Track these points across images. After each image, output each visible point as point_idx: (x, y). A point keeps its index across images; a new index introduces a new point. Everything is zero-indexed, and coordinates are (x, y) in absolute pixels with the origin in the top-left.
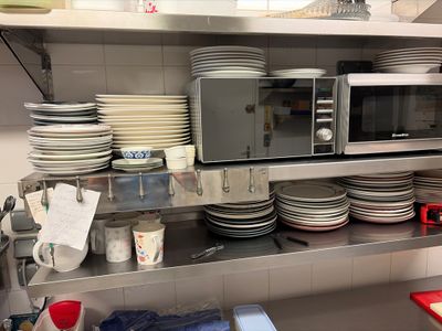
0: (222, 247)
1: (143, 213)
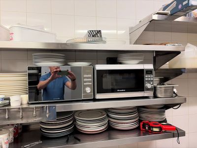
0: (41, 142)
1: (8, 125)
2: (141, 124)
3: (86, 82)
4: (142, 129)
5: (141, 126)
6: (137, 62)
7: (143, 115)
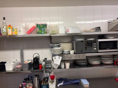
0: (78, 67)
2: (115, 62)
3: (94, 46)
4: (115, 64)
5: (115, 63)
6: (113, 37)
7: (115, 59)
